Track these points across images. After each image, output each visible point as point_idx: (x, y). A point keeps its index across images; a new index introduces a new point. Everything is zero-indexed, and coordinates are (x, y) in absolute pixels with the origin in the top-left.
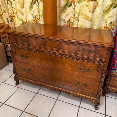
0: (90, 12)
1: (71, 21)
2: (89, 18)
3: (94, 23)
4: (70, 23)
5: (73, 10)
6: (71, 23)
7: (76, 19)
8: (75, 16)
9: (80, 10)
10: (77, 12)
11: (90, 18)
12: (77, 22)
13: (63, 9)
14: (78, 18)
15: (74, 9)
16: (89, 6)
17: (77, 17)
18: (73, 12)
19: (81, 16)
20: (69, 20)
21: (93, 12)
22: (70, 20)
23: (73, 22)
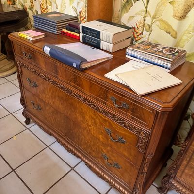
0: (175, 16)
1: (137, 30)
2: (171, 30)
3: (182, 41)
4: (135, 33)
5: (144, 9)
6: (138, 34)
7: (148, 27)
8: (146, 22)
9: (157, 11)
10: (150, 14)
11: (173, 30)
12: (148, 33)
13: (124, 5)
14: (150, 26)
15: (146, 8)
16: (176, 5)
17: (150, 24)
18: (143, 13)
19: (158, 23)
20: (134, 27)
21: (183, 17)
22: (136, 27)
23: (140, 32)
